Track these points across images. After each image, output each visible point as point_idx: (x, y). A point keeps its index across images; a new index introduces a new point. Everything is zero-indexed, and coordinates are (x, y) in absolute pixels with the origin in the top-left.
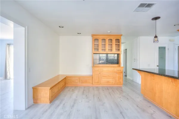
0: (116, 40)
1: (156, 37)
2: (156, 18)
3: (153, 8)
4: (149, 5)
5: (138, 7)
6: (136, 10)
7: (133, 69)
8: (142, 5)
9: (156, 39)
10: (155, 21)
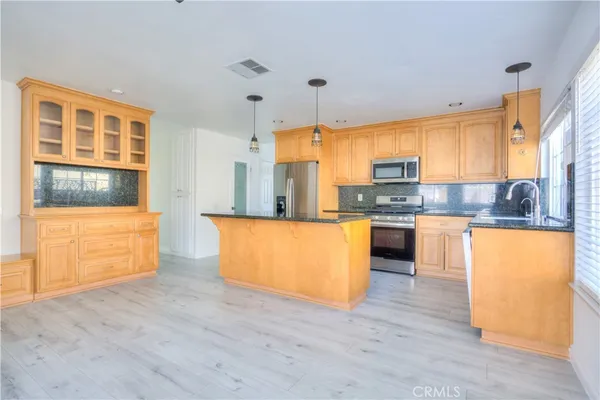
0: (132, 123)
1: (254, 139)
2: (255, 98)
3: (263, 77)
4: (260, 70)
5: (242, 63)
6: (233, 69)
7: (202, 215)
8: (250, 64)
9: (254, 144)
10: (252, 102)
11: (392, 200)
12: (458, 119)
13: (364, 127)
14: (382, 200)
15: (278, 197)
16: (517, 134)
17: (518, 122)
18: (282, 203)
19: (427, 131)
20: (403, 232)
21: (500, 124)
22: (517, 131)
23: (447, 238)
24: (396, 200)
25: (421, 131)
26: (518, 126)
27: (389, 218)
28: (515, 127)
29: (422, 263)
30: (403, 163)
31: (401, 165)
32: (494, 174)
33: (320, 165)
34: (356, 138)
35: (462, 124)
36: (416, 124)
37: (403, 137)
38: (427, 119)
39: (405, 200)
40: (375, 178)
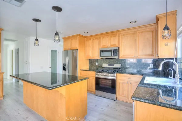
1: (37, 40)
11: (109, 65)
12: (135, 30)
13: (97, 35)
14: (105, 65)
15: (64, 64)
16: (166, 33)
17: (166, 25)
18: (65, 66)
19: (122, 36)
20: (111, 81)
21: (155, 32)
22: (166, 31)
23: (130, 84)
24: (110, 65)
25: (119, 36)
26: (166, 28)
27: (105, 74)
28: (165, 29)
29: (119, 95)
30: (112, 50)
31: (111, 51)
32: (152, 55)
33: (79, 51)
34: (94, 39)
35: (137, 32)
36: (118, 33)
37: (112, 39)
38: (122, 30)
39: (114, 65)
40: (101, 56)
